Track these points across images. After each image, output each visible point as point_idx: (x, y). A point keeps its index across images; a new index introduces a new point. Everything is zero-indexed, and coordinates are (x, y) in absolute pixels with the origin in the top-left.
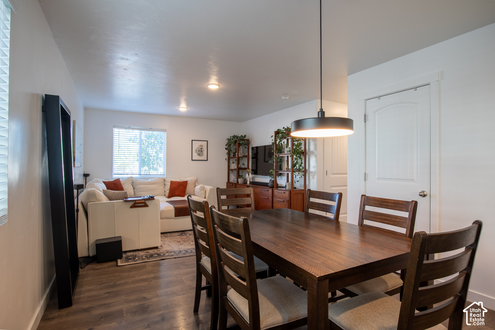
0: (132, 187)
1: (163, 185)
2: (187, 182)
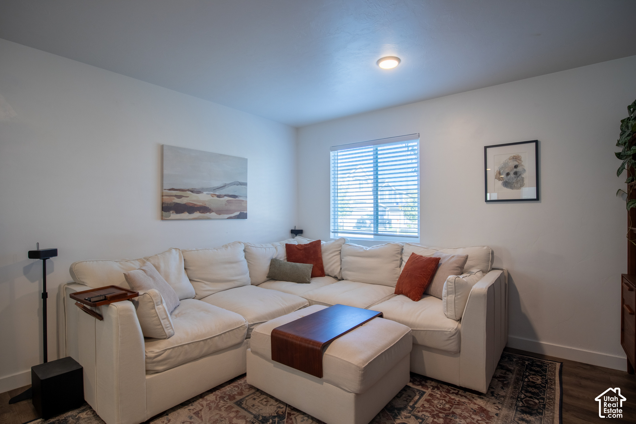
0: (338, 258)
1: (397, 260)
2: (439, 262)
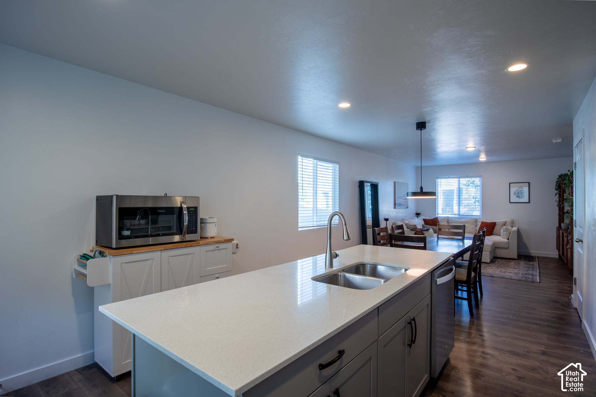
1: (475, 224)
2: (495, 224)
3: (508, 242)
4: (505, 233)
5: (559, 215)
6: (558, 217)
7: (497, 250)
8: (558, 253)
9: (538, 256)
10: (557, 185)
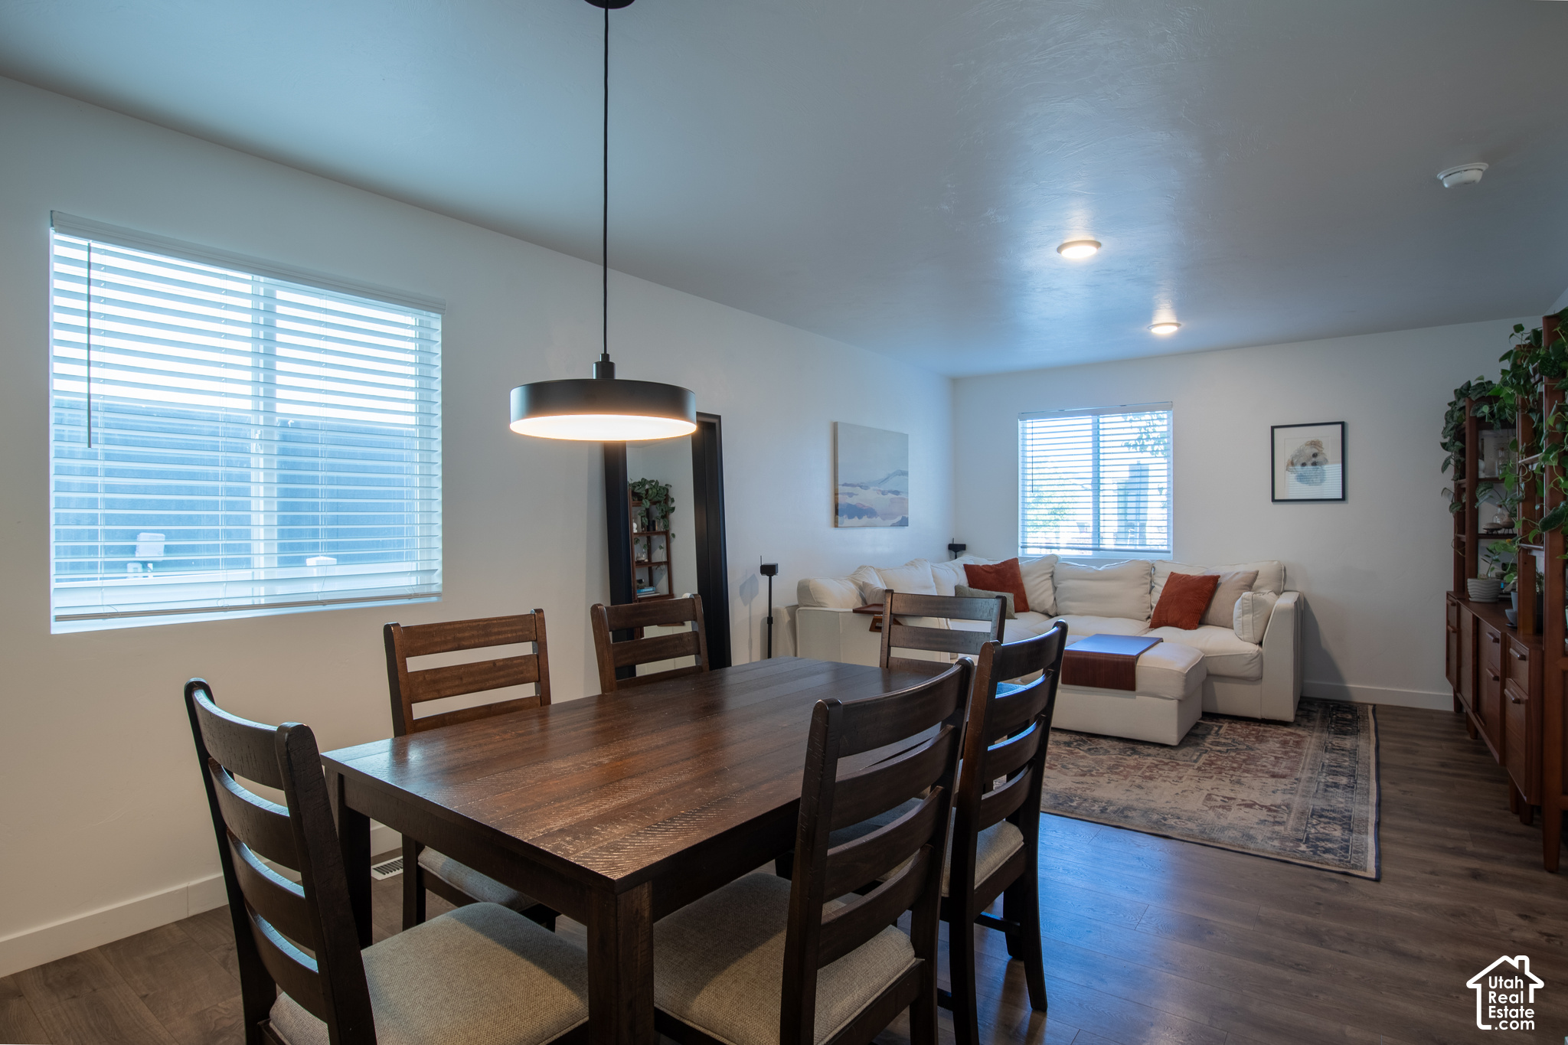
0: (1049, 583)
1: (1146, 584)
2: (1217, 581)
3: (1260, 656)
4: (1249, 617)
5: (1459, 545)
6: (1452, 550)
7: (1218, 686)
8: (1453, 695)
9: (1374, 705)
10: (1451, 426)
